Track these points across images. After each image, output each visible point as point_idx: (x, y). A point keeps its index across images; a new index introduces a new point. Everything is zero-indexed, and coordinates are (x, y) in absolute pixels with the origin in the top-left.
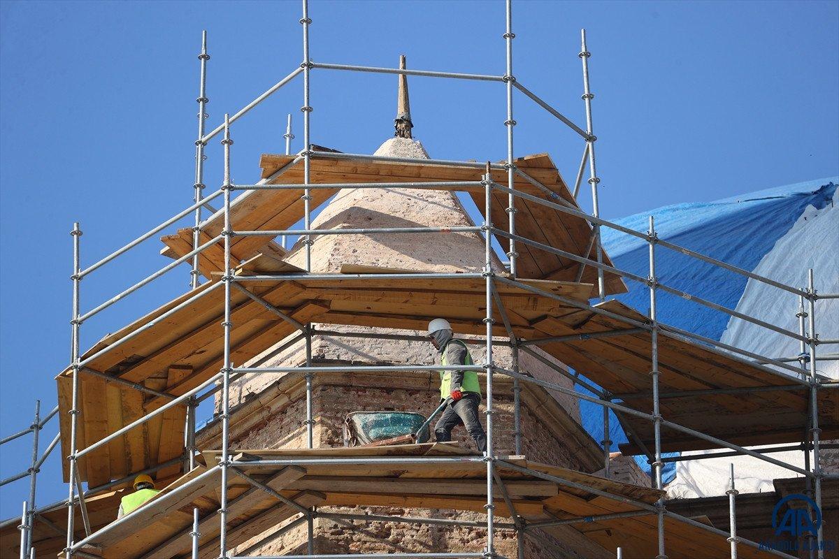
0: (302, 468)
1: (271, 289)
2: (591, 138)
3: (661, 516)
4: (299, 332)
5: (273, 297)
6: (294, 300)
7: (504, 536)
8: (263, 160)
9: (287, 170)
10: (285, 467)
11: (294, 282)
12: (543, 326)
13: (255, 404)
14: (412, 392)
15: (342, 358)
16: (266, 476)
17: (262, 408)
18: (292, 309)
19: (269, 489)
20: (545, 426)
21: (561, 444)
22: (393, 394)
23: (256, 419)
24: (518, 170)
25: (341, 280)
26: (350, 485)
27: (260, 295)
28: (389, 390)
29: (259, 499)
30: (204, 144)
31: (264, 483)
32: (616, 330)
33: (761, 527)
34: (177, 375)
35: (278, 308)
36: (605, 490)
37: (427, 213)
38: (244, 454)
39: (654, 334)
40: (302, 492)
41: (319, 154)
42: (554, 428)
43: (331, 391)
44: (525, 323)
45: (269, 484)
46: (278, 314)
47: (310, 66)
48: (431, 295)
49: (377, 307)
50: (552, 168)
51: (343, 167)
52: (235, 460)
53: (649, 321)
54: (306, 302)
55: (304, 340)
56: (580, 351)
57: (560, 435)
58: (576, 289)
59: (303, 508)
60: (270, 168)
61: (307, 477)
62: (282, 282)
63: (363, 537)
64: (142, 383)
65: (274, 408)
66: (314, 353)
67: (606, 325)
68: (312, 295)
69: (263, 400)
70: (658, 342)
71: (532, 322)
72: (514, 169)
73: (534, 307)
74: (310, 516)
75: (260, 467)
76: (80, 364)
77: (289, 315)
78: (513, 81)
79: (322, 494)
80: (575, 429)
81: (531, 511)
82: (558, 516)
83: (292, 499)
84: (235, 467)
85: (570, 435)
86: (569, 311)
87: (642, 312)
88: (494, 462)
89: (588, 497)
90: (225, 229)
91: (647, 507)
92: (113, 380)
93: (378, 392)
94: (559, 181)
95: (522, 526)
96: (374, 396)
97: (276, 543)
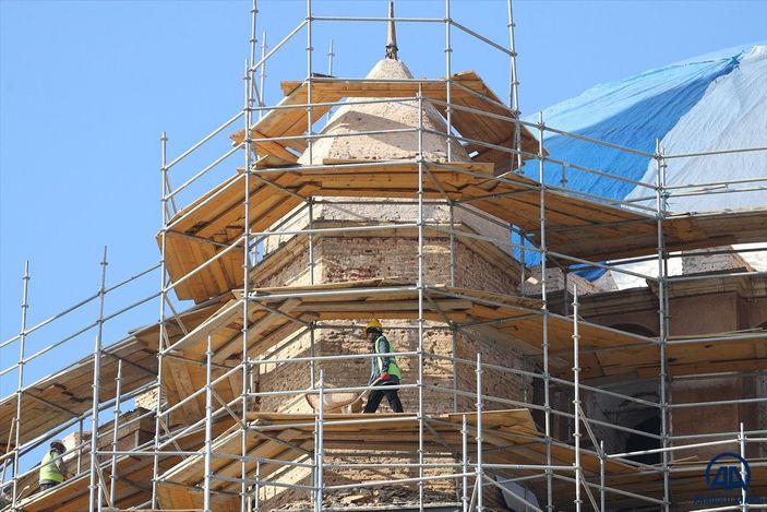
0: (299, 298)
1: (280, 176)
2: (513, 54)
3: (545, 317)
4: (304, 203)
5: (282, 181)
6: (296, 183)
7: (446, 334)
8: (282, 85)
9: (300, 90)
10: (287, 299)
11: (294, 172)
12: (468, 191)
13: (283, 250)
14: (384, 239)
15: (338, 218)
16: (277, 304)
17: (288, 253)
18: (297, 188)
19: (280, 312)
20: (479, 256)
21: (494, 267)
22: (371, 241)
23: (286, 260)
24: (454, 83)
25: (324, 169)
26: (334, 307)
27: (272, 181)
28: (368, 238)
29: (274, 319)
30: (254, 71)
31: (276, 309)
32: (517, 191)
33: (641, 310)
34: (233, 232)
35: (287, 188)
36: (505, 302)
37: (399, 113)
38: (258, 292)
39: (542, 193)
40: (303, 313)
41: (317, 78)
42: (487, 256)
43: (330, 241)
44: (455, 190)
45: (279, 309)
46: (287, 192)
47: (311, 19)
48: (386, 175)
49: (353, 185)
50: (478, 80)
51: (336, 86)
52: (253, 296)
53: (538, 185)
54: (305, 184)
55: (308, 209)
56: (497, 205)
57: (492, 260)
58: (483, 166)
59: (306, 323)
60: (288, 90)
61: (304, 304)
62: (285, 172)
63: (351, 339)
64: (212, 239)
65: (296, 253)
66: (315, 218)
67: (510, 188)
68: (308, 179)
69: (288, 247)
70: (545, 197)
71: (460, 188)
72: (451, 82)
73: (457, 180)
74: (312, 327)
75: (271, 299)
76: (167, 229)
77: (295, 193)
78: (451, 21)
79: (317, 314)
80: (503, 256)
81: (460, 318)
82: (479, 320)
83: (298, 318)
84: (254, 300)
85: (499, 260)
86: (482, 180)
87: (534, 179)
88: (424, 290)
89: (495, 308)
90: (246, 138)
91: (535, 312)
92: (191, 238)
93: (361, 240)
94: (484, 87)
95: (455, 328)
96: (358, 243)
97: (297, 343)
